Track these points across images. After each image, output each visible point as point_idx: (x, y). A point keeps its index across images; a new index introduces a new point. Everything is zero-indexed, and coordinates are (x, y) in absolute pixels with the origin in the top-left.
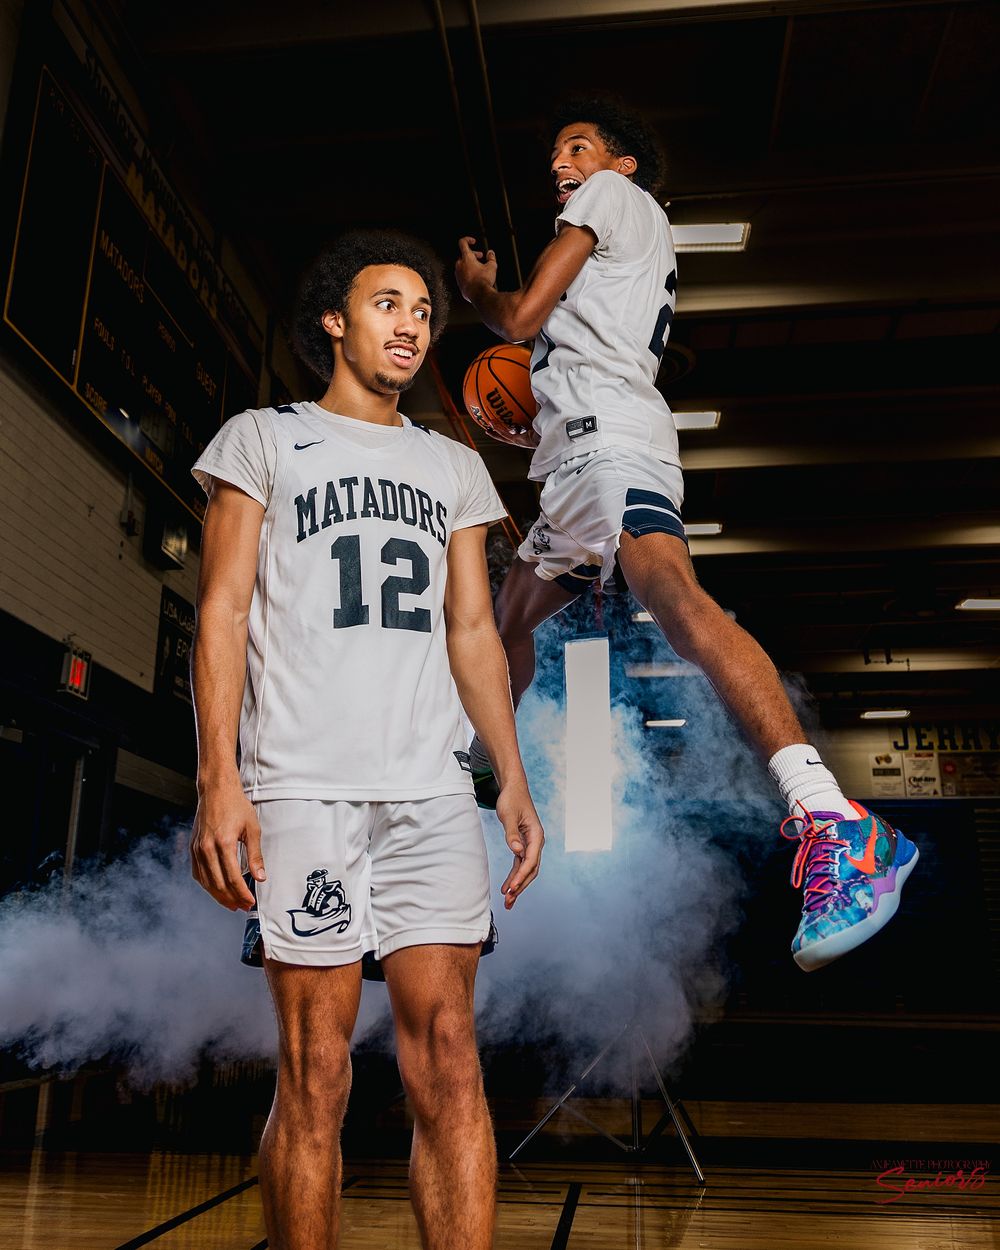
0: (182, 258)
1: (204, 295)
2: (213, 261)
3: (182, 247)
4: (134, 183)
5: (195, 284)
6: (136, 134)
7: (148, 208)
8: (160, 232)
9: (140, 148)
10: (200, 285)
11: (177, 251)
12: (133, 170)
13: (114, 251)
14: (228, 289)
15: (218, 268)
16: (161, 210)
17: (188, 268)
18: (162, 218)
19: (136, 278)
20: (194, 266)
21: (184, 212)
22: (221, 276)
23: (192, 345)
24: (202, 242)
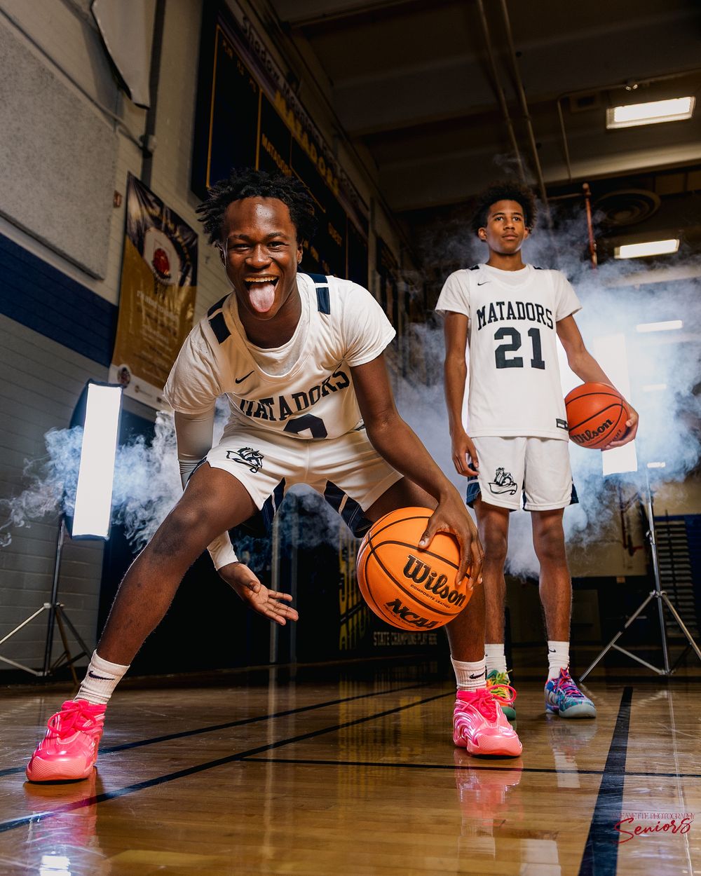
0: (314, 155)
1: (329, 179)
2: (333, 157)
3: (313, 147)
4: (279, 104)
5: (323, 172)
6: (279, 73)
7: (289, 121)
8: (298, 137)
9: (282, 81)
10: (326, 174)
11: (310, 149)
12: (278, 95)
13: (271, 148)
14: (344, 177)
15: (337, 163)
16: (298, 122)
17: (318, 161)
18: (300, 128)
19: (286, 166)
20: (321, 160)
21: (312, 125)
22: (339, 168)
23: (324, 211)
24: (325, 145)
